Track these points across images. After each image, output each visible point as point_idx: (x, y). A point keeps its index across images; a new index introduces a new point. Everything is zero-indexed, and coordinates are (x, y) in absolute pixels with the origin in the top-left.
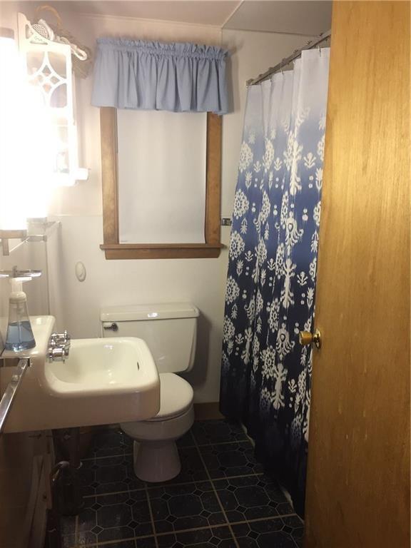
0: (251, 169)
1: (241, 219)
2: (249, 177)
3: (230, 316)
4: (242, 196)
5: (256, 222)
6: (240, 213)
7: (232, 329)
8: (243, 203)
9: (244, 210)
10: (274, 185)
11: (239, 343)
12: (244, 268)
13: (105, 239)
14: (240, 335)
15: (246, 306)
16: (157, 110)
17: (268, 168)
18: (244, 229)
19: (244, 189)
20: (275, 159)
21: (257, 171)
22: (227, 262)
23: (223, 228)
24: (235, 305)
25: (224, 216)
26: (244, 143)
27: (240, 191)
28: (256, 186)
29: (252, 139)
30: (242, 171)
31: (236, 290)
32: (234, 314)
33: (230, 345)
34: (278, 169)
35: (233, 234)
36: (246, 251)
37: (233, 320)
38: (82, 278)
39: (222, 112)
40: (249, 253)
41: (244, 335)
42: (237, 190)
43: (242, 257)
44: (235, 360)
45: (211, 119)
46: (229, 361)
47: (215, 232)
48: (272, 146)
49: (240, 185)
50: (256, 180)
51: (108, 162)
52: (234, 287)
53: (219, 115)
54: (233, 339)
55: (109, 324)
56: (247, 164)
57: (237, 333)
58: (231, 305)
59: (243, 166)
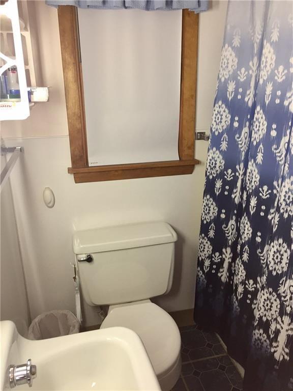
0: (234, 77)
1: (221, 135)
2: (231, 87)
3: (207, 235)
4: (222, 108)
5: (238, 138)
6: (220, 128)
7: (208, 248)
8: (224, 117)
9: (225, 124)
10: (273, 100)
11: (216, 261)
12: (223, 187)
13: (73, 162)
14: (217, 254)
15: (224, 225)
16: (126, 8)
17: (265, 78)
18: (224, 146)
19: (225, 101)
20: (277, 67)
21: (242, 80)
22: (204, 180)
23: (198, 143)
24: (213, 225)
25: (199, 129)
26: (227, 45)
27: (220, 103)
28: (239, 97)
29: (236, 42)
30: (223, 80)
31: (214, 209)
32: (212, 234)
33: (207, 263)
34: (280, 80)
35: (211, 151)
36: (226, 169)
37: (209, 239)
38: (50, 205)
39: (200, 9)
40: (230, 171)
41: (221, 253)
42: (216, 102)
43: (221, 175)
44: (212, 277)
45: (187, 18)
46: (205, 278)
47: (189, 148)
48: (272, 51)
49: (221, 96)
50: (241, 90)
51: (71, 74)
52: (212, 207)
53: (195, 13)
54: (210, 257)
55: (83, 257)
56: (229, 71)
57: (214, 251)
58: (209, 224)
59: (225, 74)
